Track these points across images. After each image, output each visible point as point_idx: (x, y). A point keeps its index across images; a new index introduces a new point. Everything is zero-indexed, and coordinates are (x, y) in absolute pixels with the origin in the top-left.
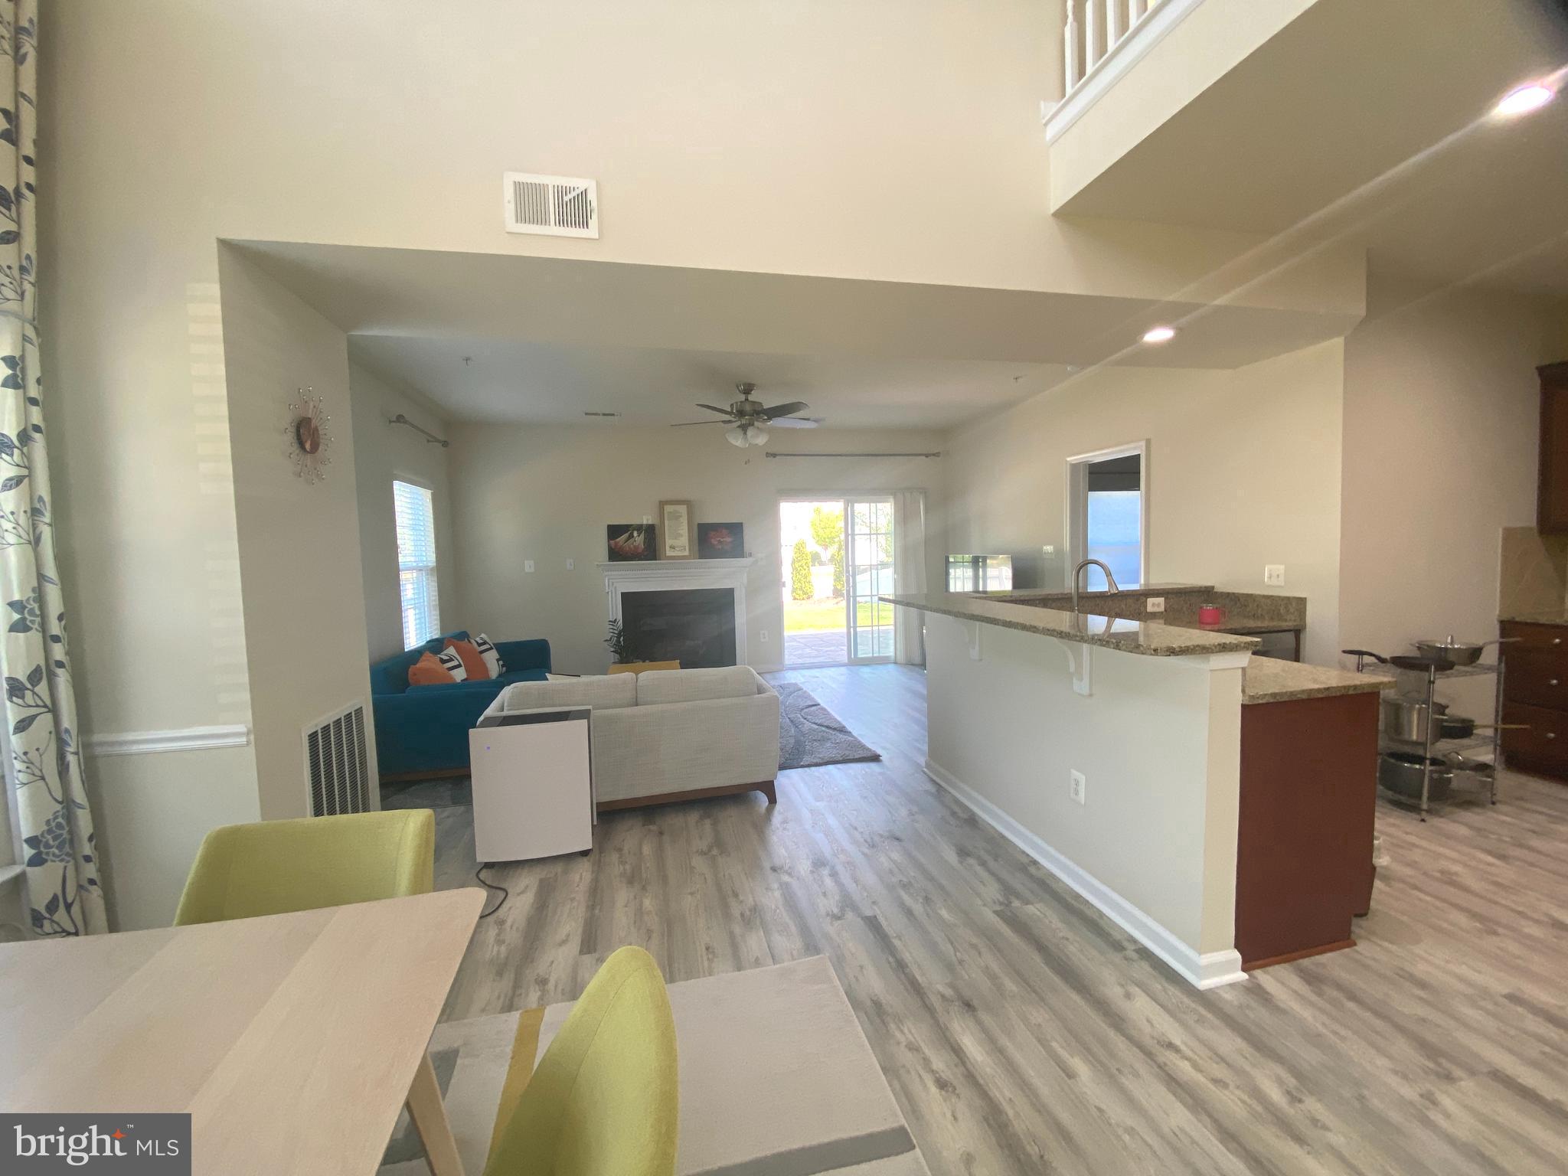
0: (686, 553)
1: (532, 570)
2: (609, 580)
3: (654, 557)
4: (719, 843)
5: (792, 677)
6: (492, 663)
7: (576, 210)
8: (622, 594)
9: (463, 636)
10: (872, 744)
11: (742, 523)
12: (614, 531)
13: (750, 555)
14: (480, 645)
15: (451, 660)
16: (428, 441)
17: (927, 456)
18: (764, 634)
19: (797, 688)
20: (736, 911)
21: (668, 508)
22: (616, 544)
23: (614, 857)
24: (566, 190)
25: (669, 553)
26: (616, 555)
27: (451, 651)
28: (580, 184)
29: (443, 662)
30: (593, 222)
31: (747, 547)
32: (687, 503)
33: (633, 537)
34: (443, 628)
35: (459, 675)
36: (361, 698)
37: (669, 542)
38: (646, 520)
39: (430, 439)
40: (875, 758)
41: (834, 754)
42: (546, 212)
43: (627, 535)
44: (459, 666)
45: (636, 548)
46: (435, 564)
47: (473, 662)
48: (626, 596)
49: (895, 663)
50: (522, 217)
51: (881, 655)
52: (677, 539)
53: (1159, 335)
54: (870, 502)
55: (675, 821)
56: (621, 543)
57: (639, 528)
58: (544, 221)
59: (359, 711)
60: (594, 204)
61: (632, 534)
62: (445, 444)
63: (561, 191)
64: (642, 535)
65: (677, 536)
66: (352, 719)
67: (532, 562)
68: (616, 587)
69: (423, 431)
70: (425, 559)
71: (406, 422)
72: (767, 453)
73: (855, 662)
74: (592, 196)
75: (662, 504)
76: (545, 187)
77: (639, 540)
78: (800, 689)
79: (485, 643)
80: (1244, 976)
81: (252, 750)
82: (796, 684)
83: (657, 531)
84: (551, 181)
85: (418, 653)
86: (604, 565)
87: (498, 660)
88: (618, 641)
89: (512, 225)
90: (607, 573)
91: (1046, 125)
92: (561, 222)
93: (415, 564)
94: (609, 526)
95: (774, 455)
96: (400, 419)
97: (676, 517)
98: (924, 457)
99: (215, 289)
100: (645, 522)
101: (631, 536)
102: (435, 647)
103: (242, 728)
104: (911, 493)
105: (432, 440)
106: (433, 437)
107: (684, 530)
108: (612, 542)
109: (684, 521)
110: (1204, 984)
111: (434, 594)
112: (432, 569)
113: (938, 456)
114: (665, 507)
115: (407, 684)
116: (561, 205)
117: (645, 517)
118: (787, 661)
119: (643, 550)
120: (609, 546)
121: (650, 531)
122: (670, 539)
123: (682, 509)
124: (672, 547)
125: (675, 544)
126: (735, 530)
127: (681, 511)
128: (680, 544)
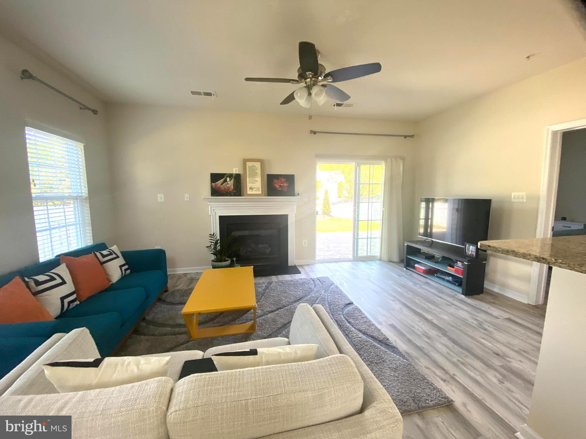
0: (260, 192)
1: (163, 200)
2: (211, 207)
3: (240, 195)
8: (220, 217)
11: (293, 175)
12: (215, 177)
13: (298, 194)
14: (104, 256)
16: (81, 108)
17: (405, 137)
21: (249, 164)
22: (216, 185)
25: (249, 192)
26: (215, 192)
31: (297, 189)
32: (262, 161)
33: (227, 181)
37: (249, 185)
38: (235, 171)
39: (82, 107)
43: (222, 180)
45: (229, 188)
46: (87, 195)
48: (222, 219)
49: (380, 260)
51: (372, 254)
54: (370, 164)
56: (219, 185)
57: (230, 176)
62: (95, 112)
64: (232, 181)
65: (255, 182)
67: (162, 196)
68: (215, 213)
69: (76, 101)
70: (80, 191)
71: (41, 81)
72: (311, 131)
73: (357, 259)
75: (245, 161)
77: (230, 183)
78: (332, 283)
79: (111, 254)
82: (328, 278)
83: (242, 178)
86: (208, 199)
87: (122, 266)
88: (215, 248)
90: (210, 203)
94: (212, 174)
95: (315, 133)
97: (253, 169)
100: (234, 172)
101: (225, 181)
104: (396, 159)
105: (83, 107)
106: (84, 106)
107: (258, 178)
108: (213, 184)
109: (259, 171)
112: (85, 199)
113: (413, 137)
114: (247, 163)
117: (234, 169)
118: (317, 258)
119: (233, 190)
120: (212, 187)
121: (238, 179)
122: (249, 183)
123: (258, 165)
124: (251, 188)
125: (253, 187)
126: (290, 179)
127: (256, 165)
128: (256, 187)
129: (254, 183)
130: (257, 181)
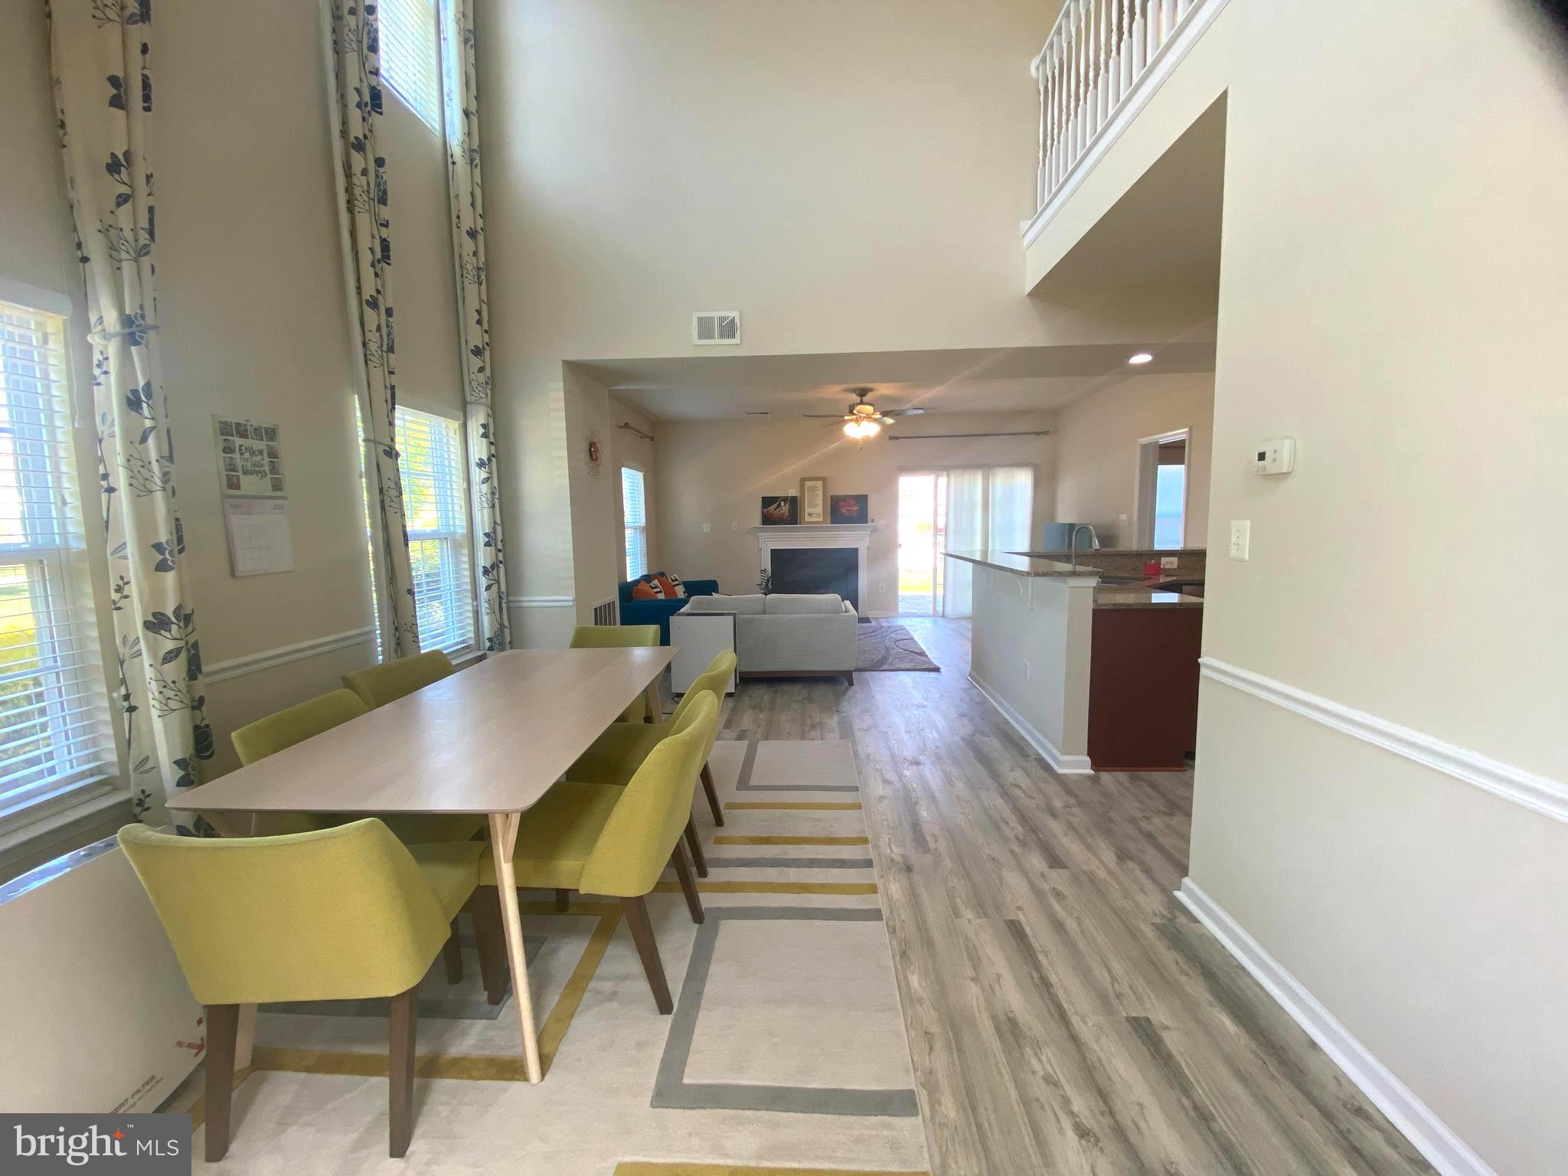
0: (822, 519)
2: (762, 539)
3: (796, 522)
4: (810, 699)
5: (901, 622)
6: (680, 592)
7: (729, 329)
8: (771, 550)
9: (662, 574)
10: (937, 663)
11: (867, 496)
12: (767, 502)
13: (873, 521)
14: (673, 581)
15: (656, 587)
16: (643, 439)
17: (1038, 435)
18: (882, 586)
19: (903, 628)
20: (809, 722)
21: (808, 484)
22: (768, 511)
23: (747, 699)
24: (725, 318)
25: (807, 519)
26: (768, 520)
27: (656, 582)
28: (731, 314)
29: (653, 588)
30: (738, 335)
31: (871, 514)
32: (824, 480)
33: (781, 506)
34: (649, 569)
35: (661, 596)
36: (614, 596)
37: (807, 510)
38: (792, 492)
39: (643, 436)
40: (937, 670)
41: (908, 666)
42: (714, 331)
43: (776, 505)
44: (661, 592)
45: (783, 514)
46: (644, 526)
47: (669, 589)
48: (774, 553)
50: (701, 336)
52: (815, 509)
53: (1141, 359)
55: (788, 688)
56: (771, 511)
57: (785, 499)
58: (710, 336)
59: (614, 602)
60: (738, 325)
61: (780, 504)
62: (652, 439)
63: (722, 319)
64: (787, 505)
65: (814, 505)
66: (611, 605)
67: (708, 525)
68: (767, 545)
69: (640, 432)
70: (638, 522)
71: (630, 428)
72: (890, 437)
74: (737, 320)
75: (803, 481)
76: (712, 318)
77: (785, 508)
78: (905, 629)
79: (676, 580)
80: (1093, 772)
81: (575, 608)
82: (902, 626)
83: (799, 502)
84: (716, 314)
85: (636, 582)
86: (758, 528)
87: (684, 592)
88: (767, 585)
89: (696, 341)
90: (760, 534)
91: (1024, 235)
92: (722, 336)
93: (632, 524)
94: (763, 498)
95: (896, 438)
96: (627, 426)
97: (813, 489)
98: (1034, 435)
99: (561, 385)
100: (790, 495)
101: (779, 506)
102: (647, 578)
103: (571, 598)
105: (645, 437)
106: (645, 435)
107: (819, 501)
108: (765, 510)
109: (820, 493)
110: (1060, 771)
111: (644, 544)
112: (643, 529)
113: (1047, 435)
114: (805, 483)
115: (632, 599)
116: (721, 326)
117: (790, 491)
118: (900, 610)
119: (788, 517)
120: (763, 513)
121: (793, 502)
122: (808, 508)
123: (819, 484)
124: (810, 515)
125: (811, 512)
126: (862, 500)
127: (818, 485)
128: (816, 512)
129: (813, 508)
130: (817, 505)
